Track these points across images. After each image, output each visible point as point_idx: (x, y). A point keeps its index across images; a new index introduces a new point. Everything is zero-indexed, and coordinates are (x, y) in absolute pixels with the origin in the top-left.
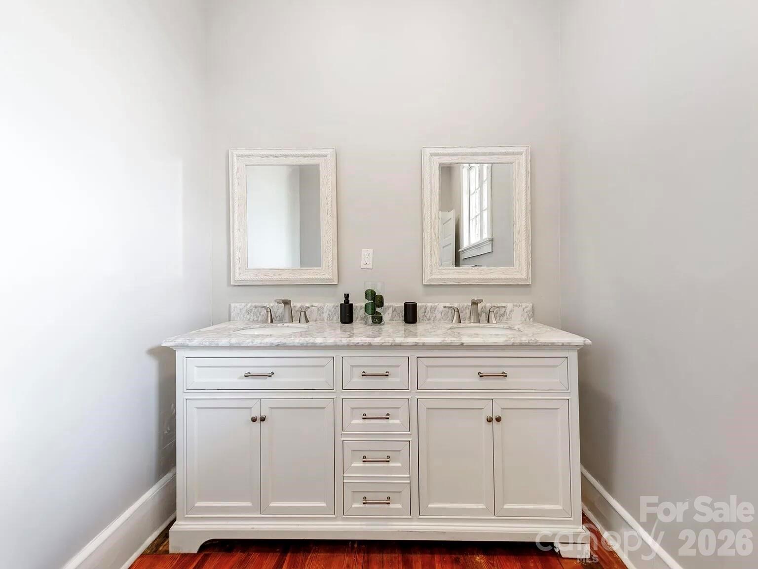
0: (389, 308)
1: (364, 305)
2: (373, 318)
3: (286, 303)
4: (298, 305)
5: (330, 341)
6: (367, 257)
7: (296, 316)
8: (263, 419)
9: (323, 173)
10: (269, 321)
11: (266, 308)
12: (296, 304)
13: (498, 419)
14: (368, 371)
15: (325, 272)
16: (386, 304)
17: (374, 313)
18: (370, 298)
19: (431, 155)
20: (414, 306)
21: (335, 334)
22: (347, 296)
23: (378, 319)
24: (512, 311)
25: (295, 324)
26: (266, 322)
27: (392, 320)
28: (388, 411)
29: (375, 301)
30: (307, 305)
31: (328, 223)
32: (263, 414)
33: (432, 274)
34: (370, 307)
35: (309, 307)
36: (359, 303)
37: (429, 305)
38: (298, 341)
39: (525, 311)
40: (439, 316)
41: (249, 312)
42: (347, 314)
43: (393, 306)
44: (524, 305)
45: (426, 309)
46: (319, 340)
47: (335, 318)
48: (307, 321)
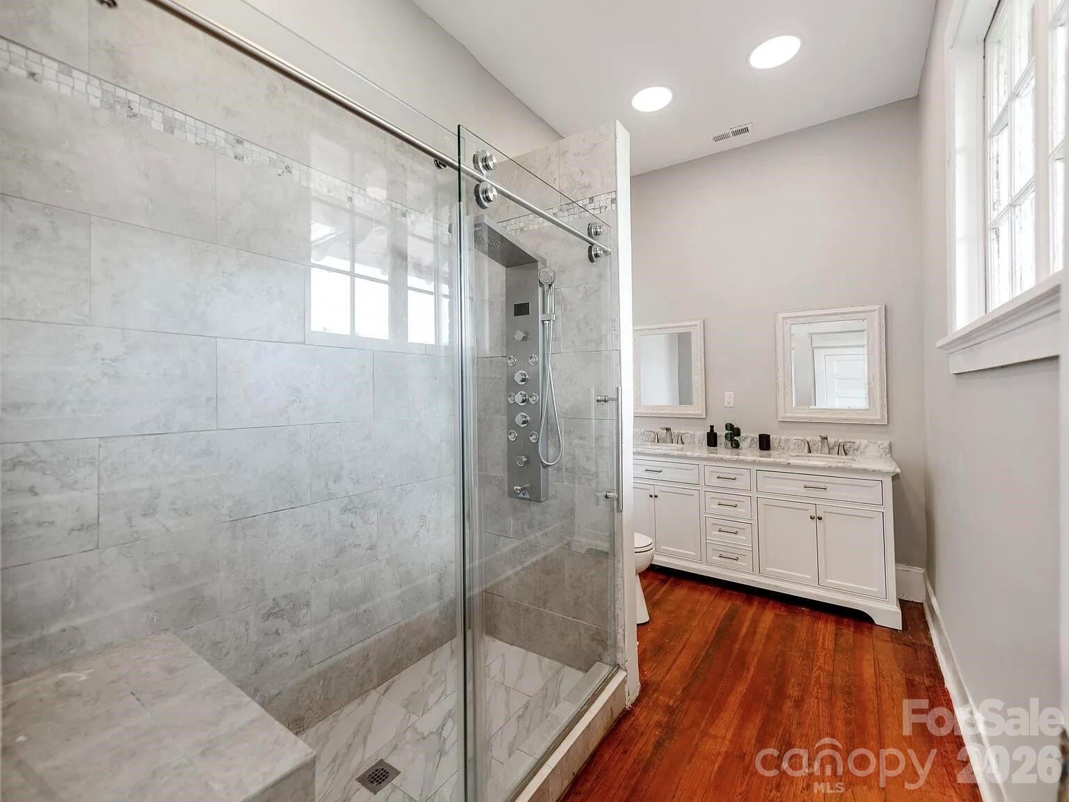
0: (746, 438)
1: (724, 434)
2: (732, 444)
3: (668, 430)
4: (677, 432)
5: (696, 454)
6: (729, 398)
7: (675, 439)
8: (656, 497)
9: (693, 338)
10: (656, 441)
11: (654, 432)
12: (675, 431)
13: (820, 519)
14: (721, 475)
15: (696, 409)
16: (742, 434)
17: (732, 440)
18: (729, 429)
19: (784, 318)
20: (768, 437)
21: (704, 451)
22: (712, 427)
23: (736, 445)
24: (866, 447)
25: (675, 444)
26: (654, 441)
27: (750, 447)
28: (736, 503)
29: (734, 433)
30: (683, 432)
31: (697, 373)
32: (656, 494)
33: (785, 412)
34: (729, 436)
35: (684, 434)
36: (721, 432)
37: (783, 437)
38: (676, 453)
39: (881, 447)
40: (792, 447)
41: (643, 434)
42: (712, 440)
43: (749, 436)
44: (879, 442)
45: (780, 440)
46: (689, 454)
47: (704, 442)
48: (683, 443)
